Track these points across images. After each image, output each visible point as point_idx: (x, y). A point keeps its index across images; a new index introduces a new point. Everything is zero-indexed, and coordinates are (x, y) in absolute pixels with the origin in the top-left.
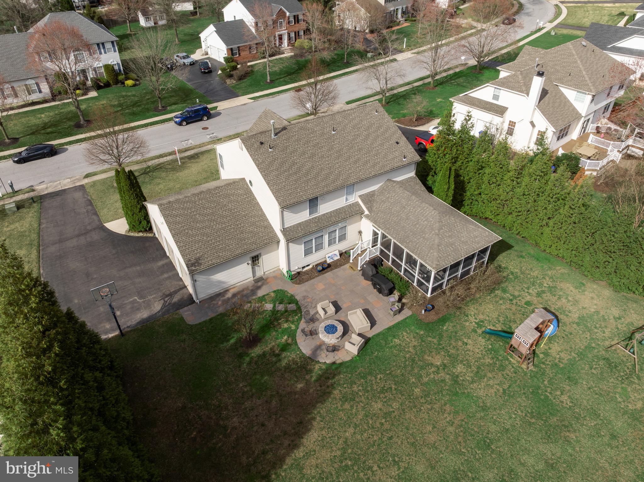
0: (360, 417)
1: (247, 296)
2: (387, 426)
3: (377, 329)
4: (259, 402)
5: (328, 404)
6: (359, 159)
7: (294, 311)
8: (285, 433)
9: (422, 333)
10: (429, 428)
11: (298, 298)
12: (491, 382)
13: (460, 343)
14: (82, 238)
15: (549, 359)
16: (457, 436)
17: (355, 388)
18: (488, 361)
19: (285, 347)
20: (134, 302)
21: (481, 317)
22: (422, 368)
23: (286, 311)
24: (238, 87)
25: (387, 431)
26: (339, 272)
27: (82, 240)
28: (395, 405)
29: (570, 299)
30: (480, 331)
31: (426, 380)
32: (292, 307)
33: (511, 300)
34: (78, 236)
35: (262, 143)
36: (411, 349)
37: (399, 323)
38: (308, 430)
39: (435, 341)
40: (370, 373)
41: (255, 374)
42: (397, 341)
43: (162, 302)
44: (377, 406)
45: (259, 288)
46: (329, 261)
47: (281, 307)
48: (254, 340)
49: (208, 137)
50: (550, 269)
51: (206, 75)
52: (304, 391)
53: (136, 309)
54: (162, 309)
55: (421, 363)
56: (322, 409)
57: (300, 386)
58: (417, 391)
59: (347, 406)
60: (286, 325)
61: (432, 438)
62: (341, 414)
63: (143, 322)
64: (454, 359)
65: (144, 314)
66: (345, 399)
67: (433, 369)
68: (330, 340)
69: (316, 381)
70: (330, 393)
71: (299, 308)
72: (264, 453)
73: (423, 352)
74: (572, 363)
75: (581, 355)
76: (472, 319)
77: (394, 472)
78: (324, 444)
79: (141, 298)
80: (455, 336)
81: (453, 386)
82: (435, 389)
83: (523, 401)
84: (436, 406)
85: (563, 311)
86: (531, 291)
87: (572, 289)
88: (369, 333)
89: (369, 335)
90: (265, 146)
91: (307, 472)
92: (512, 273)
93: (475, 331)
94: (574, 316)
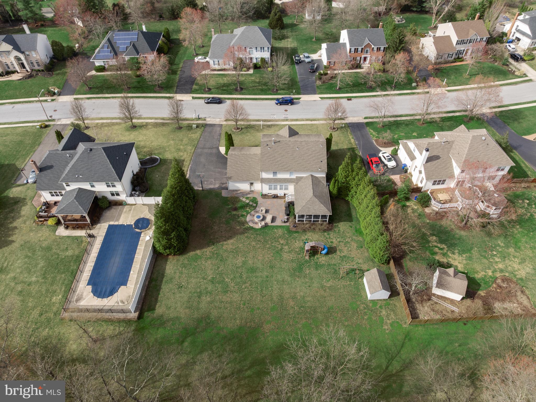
0: (247, 243)
1: (244, 195)
2: (251, 249)
3: (273, 224)
4: (225, 226)
5: (241, 236)
7: (254, 206)
8: (225, 237)
9: (286, 232)
10: (262, 255)
11: (259, 203)
12: (291, 255)
13: (294, 241)
14: (210, 150)
15: (317, 260)
16: (267, 261)
18: (297, 250)
19: (243, 216)
20: (212, 181)
21: (310, 238)
22: (276, 241)
23: (252, 205)
24: (320, 87)
26: (279, 201)
27: (210, 151)
28: (258, 246)
29: (349, 249)
31: (273, 244)
32: (255, 205)
33: (327, 238)
34: (209, 148)
36: (277, 235)
37: (281, 226)
38: (231, 239)
39: (287, 236)
40: (260, 235)
41: (229, 218)
42: (276, 230)
43: (219, 185)
44: (253, 243)
45: (249, 194)
46: (279, 195)
47: (251, 203)
48: (236, 209)
49: (284, 116)
50: (357, 236)
51: (311, 73)
52: (238, 230)
53: (211, 184)
54: (218, 187)
56: (239, 236)
57: (238, 228)
58: (268, 246)
59: (246, 239)
60: (248, 209)
61: (260, 258)
62: (243, 240)
63: (210, 189)
64: (287, 244)
65: (212, 187)
66: (247, 237)
67: (278, 243)
68: (256, 220)
69: (243, 229)
71: (256, 206)
72: (217, 238)
73: (280, 237)
74: (323, 265)
75: (329, 265)
76: (306, 237)
77: (243, 259)
78: (232, 244)
79: (215, 181)
80: (295, 238)
81: (279, 250)
82: (273, 248)
83: (294, 265)
84: (269, 252)
85: (341, 251)
86: (338, 239)
87: (355, 246)
88: (270, 224)
89: (269, 225)
90: (268, 146)
91: (223, 247)
92: (339, 230)
93: (303, 240)
94: (343, 254)
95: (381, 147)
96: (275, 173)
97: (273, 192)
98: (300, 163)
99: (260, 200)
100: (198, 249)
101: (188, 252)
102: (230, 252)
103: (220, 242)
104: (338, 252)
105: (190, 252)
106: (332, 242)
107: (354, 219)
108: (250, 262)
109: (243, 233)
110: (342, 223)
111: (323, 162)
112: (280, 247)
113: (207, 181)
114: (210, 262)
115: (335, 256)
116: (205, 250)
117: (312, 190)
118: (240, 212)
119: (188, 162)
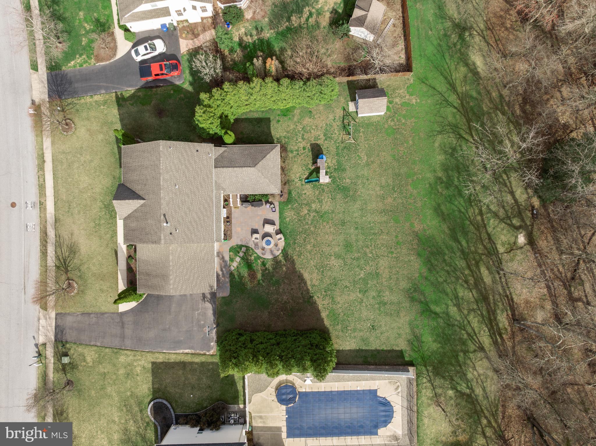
0: (309, 255)
1: (226, 265)
2: (318, 249)
3: (277, 222)
4: (282, 286)
5: (297, 263)
6: (200, 183)
7: (247, 250)
8: (300, 283)
9: (290, 206)
10: (327, 236)
11: (240, 243)
12: (326, 200)
13: (304, 196)
14: (126, 326)
15: (332, 168)
16: (335, 229)
17: (297, 250)
18: (317, 192)
19: (264, 264)
20: (199, 314)
21: (298, 175)
22: (304, 219)
23: (245, 253)
25: (319, 250)
26: (235, 215)
27: (129, 326)
28: (312, 240)
29: (314, 128)
30: (304, 183)
31: (310, 222)
32: (244, 249)
33: (298, 154)
34: (123, 328)
35: (171, 234)
36: (295, 217)
37: (280, 212)
38: (303, 275)
39: (297, 204)
40: (295, 240)
41: (270, 282)
42: (288, 219)
43: (206, 302)
44: (309, 247)
45: (223, 258)
46: (225, 216)
47: (241, 254)
48: (252, 274)
50: (293, 116)
52: (288, 268)
53: (204, 314)
54: (211, 304)
55: (302, 218)
56: (298, 266)
57: (284, 269)
59: (302, 257)
60: (253, 258)
61: (331, 238)
62: (304, 261)
63: (214, 314)
64: (308, 204)
65: (210, 313)
66: (299, 256)
67: (308, 216)
68: (272, 245)
69: (286, 261)
70: (294, 260)
71: (246, 247)
72: (302, 294)
73: (298, 213)
74: (338, 162)
75: (338, 154)
76: (296, 180)
77: (333, 258)
78: (311, 273)
79: (198, 310)
80: (299, 195)
81: (318, 215)
82: (315, 222)
83: (339, 196)
84: (321, 227)
85: (317, 138)
86: (299, 140)
87: (309, 120)
88: (277, 227)
89: (278, 228)
90: (173, 231)
91: (316, 284)
92: (285, 137)
93: (302, 185)
94: (322, 136)
99: (235, 241)
100: (320, 316)
101: (326, 327)
102: (323, 275)
103: (308, 290)
104: (319, 142)
105: (324, 324)
106: (304, 148)
107: (267, 116)
108: (337, 250)
109: (293, 263)
110: (273, 133)
111: (199, 149)
112: (313, 214)
113: (199, 321)
114: (339, 298)
115: (325, 147)
116: (320, 307)
117: (244, 169)
118: (258, 268)
119: (157, 355)
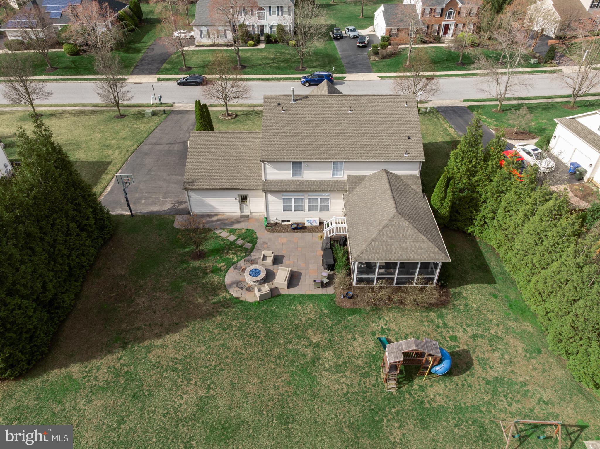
0: (217, 343)
1: (225, 225)
2: (229, 361)
3: (293, 291)
4: (166, 296)
5: (206, 323)
7: (246, 249)
8: (162, 325)
9: (326, 311)
10: (257, 381)
11: (259, 241)
12: (342, 380)
13: (350, 336)
14: (169, 146)
15: (421, 394)
16: (271, 399)
17: (234, 323)
18: (360, 362)
19: (216, 271)
20: (158, 198)
21: (393, 326)
22: (298, 337)
23: (241, 246)
24: (377, 64)
25: (226, 364)
26: (307, 236)
27: (167, 148)
28: (250, 351)
29: (506, 357)
30: (378, 336)
31: (291, 346)
32: (249, 245)
33: (439, 327)
34: (168, 144)
35: (279, 104)
36: (304, 320)
37: (314, 295)
39: (330, 323)
40: (255, 319)
41: (180, 278)
42: (299, 307)
43: (173, 205)
44: (237, 343)
45: (238, 222)
46: (307, 224)
47: (240, 242)
48: (201, 255)
50: (516, 320)
52: (200, 306)
53: (154, 203)
54: (168, 210)
55: (300, 333)
56: (198, 324)
57: (200, 300)
58: (276, 351)
59: (216, 331)
61: (250, 388)
62: (207, 335)
63: (151, 213)
64: (331, 344)
65: (155, 208)
66: (220, 326)
67: (305, 343)
68: (249, 280)
69: (214, 303)
70: (214, 316)
71: (252, 249)
72: (139, 329)
73: (311, 326)
74: (441, 410)
75: (459, 409)
76: (382, 323)
77: (202, 393)
79: (163, 197)
80: (351, 329)
81: (307, 363)
82: (291, 357)
83: (355, 410)
84: (278, 370)
85: (484, 363)
86: (469, 330)
87: (520, 349)
88: (284, 290)
89: (283, 292)
90: (280, 107)
91: (150, 356)
92: (466, 305)
93: (374, 334)
94: (492, 374)
95: (511, 139)
96: (297, 165)
97: (295, 217)
98: (358, 142)
99: (263, 235)
100: (75, 362)
101: (45, 371)
102: (166, 371)
103: (143, 340)
104: (476, 366)
105: (53, 369)
106: (454, 338)
107: (498, 278)
108: (220, 402)
109: (210, 315)
110: (470, 287)
111: (413, 140)
112: (309, 353)
113: (146, 198)
114: (99, 403)
115: (470, 380)
116: (96, 362)
117: (392, 202)
118: (209, 263)
119: (118, 166)
